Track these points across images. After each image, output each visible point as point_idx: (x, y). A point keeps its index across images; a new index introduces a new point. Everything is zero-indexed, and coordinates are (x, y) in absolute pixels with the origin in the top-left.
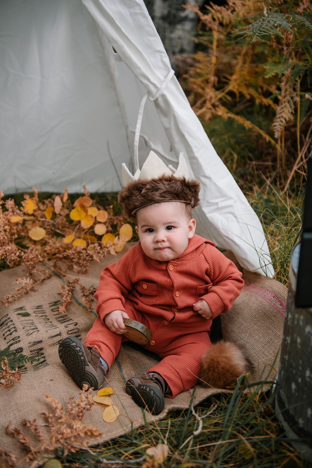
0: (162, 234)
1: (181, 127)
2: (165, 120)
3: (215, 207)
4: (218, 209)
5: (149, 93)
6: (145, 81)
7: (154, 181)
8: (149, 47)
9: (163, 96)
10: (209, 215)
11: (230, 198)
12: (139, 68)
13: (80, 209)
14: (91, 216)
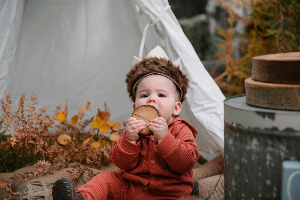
1: (173, 44)
3: (201, 108)
4: (204, 110)
5: (151, 22)
9: (160, 22)
10: (196, 115)
11: (214, 101)
13: (99, 119)
14: (108, 125)
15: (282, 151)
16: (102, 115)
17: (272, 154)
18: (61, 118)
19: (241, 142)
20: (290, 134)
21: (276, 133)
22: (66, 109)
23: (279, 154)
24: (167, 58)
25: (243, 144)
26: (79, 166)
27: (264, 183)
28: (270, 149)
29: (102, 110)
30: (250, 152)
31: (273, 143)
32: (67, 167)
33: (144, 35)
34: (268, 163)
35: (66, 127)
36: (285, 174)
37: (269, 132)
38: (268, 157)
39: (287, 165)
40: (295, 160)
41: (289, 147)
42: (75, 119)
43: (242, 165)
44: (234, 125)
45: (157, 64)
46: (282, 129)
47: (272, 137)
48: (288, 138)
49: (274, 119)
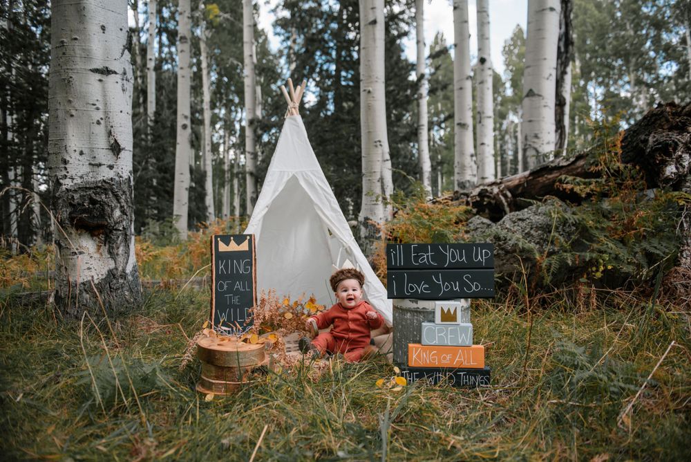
0: (351, 292)
5: (343, 246)
6: (342, 241)
8: (344, 227)
9: (349, 247)
11: (380, 293)
13: (310, 303)
14: (316, 307)
16: (312, 301)
17: (417, 319)
18: (286, 303)
20: (425, 310)
21: (418, 310)
22: (289, 297)
23: (420, 319)
24: (354, 268)
25: (403, 316)
28: (416, 317)
29: (312, 297)
30: (407, 319)
31: (417, 315)
34: (415, 324)
35: (290, 308)
36: (423, 328)
37: (415, 310)
38: (415, 321)
40: (427, 322)
41: (424, 316)
42: (295, 303)
43: (402, 326)
44: (399, 307)
45: (350, 272)
46: (421, 308)
47: (417, 312)
48: (423, 312)
49: (417, 303)
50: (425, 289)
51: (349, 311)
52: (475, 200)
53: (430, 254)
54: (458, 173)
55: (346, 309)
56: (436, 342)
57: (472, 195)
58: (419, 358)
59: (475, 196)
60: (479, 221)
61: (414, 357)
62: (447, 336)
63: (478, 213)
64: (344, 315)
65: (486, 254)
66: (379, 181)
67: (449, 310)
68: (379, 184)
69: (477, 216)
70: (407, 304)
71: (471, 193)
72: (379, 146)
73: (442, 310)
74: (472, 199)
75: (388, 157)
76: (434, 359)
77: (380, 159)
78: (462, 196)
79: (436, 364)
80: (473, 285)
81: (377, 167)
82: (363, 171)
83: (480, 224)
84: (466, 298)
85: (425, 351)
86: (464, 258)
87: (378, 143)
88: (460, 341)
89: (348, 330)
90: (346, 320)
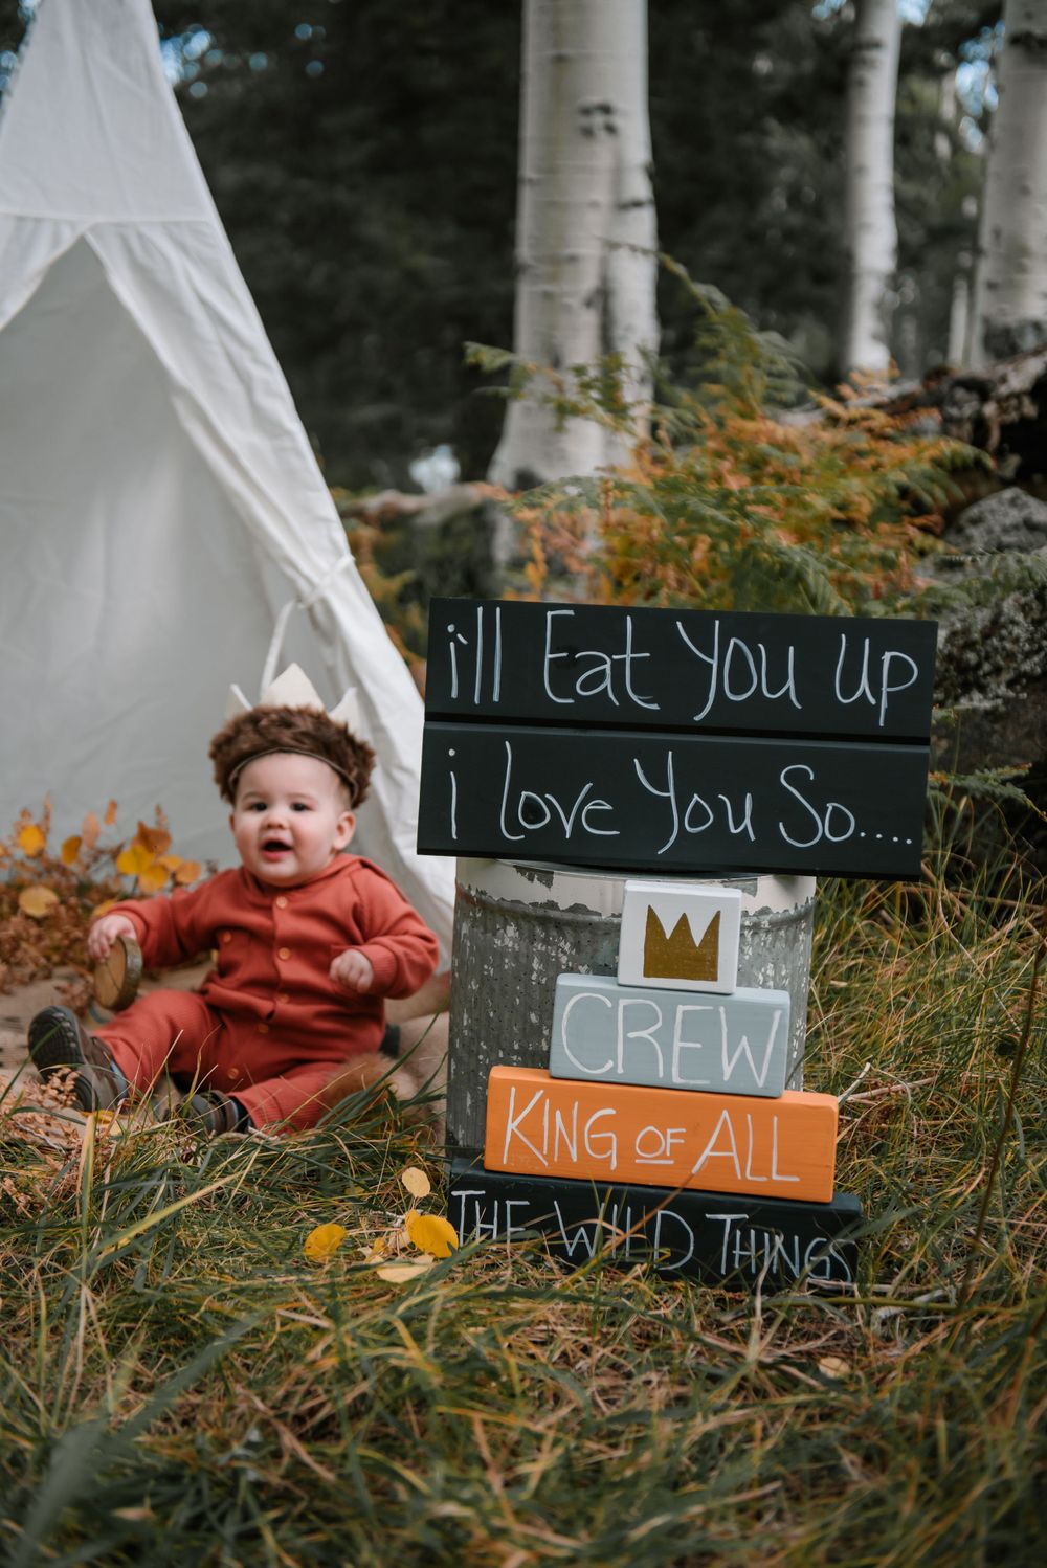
0: (281, 813)
1: (356, 663)
2: (326, 652)
5: (300, 598)
6: (289, 571)
7: (287, 710)
8: (308, 512)
9: (324, 602)
12: (276, 545)
13: (140, 849)
14: (164, 868)
15: (564, 952)
16: (150, 839)
17: (545, 958)
18: (31, 842)
19: (486, 931)
20: (580, 917)
21: (553, 913)
22: (47, 817)
23: (557, 958)
25: (489, 935)
26: (81, 976)
27: (526, 1020)
28: (540, 947)
29: (150, 824)
30: (501, 953)
31: (547, 936)
32: (48, 977)
33: (280, 630)
34: (534, 976)
35: (48, 870)
36: (560, 998)
37: (540, 912)
38: (536, 965)
39: (564, 980)
40: (588, 972)
41: (577, 945)
42: (73, 845)
43: (483, 981)
44: (473, 893)
46: (563, 906)
47: (545, 921)
48: (577, 927)
49: (549, 884)
50: (596, 818)
51: (281, 902)
52: (1013, 416)
53: (628, 656)
54: (992, 286)
55: (270, 889)
56: (615, 1066)
57: (1003, 390)
58: (536, 1138)
59: (1017, 395)
60: (1014, 516)
61: (512, 1126)
62: (665, 1037)
63: (1022, 479)
64: (254, 918)
65: (899, 671)
66: (589, 303)
67: (684, 920)
68: (589, 320)
69: (1008, 494)
70: (509, 883)
71: (1004, 380)
72: (602, 135)
73: (652, 916)
74: (1002, 410)
75: (640, 188)
76: (602, 1146)
77: (601, 194)
78: (960, 393)
79: (612, 1165)
80: (822, 813)
81: (586, 236)
82: (525, 251)
83: (1016, 527)
84: (787, 870)
85: (561, 1103)
86: (791, 683)
87: (598, 120)
88: (728, 1070)
89: (273, 985)
90: (265, 940)
